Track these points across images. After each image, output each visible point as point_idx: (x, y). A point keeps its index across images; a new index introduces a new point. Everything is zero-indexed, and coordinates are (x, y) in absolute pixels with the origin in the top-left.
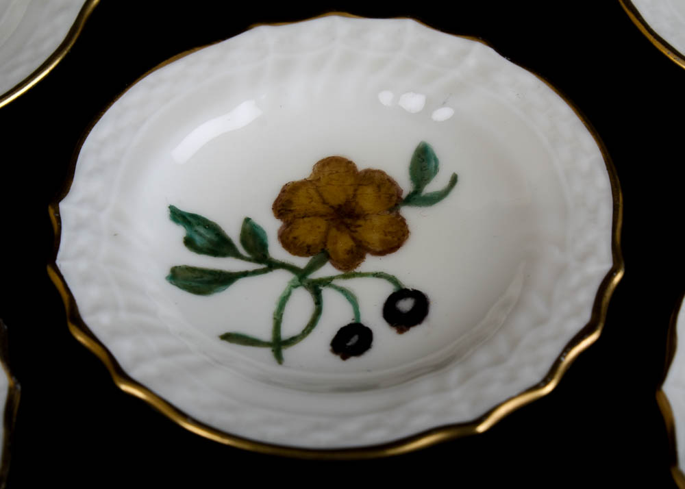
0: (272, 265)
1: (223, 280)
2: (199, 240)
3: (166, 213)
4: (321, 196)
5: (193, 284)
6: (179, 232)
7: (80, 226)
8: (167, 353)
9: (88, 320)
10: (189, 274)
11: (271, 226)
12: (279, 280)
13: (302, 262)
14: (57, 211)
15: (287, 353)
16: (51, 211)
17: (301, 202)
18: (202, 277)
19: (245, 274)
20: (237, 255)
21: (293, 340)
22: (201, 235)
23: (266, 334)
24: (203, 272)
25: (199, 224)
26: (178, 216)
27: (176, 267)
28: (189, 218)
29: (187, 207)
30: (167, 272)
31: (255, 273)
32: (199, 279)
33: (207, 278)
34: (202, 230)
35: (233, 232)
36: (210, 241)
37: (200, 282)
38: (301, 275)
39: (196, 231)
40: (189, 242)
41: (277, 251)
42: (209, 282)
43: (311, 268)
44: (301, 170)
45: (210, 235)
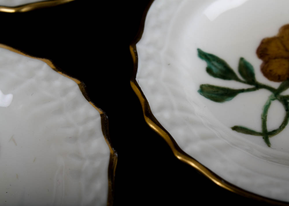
0: (258, 86)
1: (230, 94)
2: (214, 69)
3: (196, 53)
4: (284, 46)
5: (213, 96)
6: (203, 64)
7: (149, 58)
8: (204, 137)
9: (157, 115)
10: (211, 90)
11: (256, 63)
12: (263, 95)
13: (276, 85)
14: (135, 49)
15: (272, 139)
16: (131, 49)
17: (273, 49)
18: (217, 91)
19: (242, 91)
20: (237, 79)
21: (274, 132)
22: (215, 66)
23: (258, 128)
24: (218, 88)
25: (214, 60)
26: (203, 55)
27: (203, 85)
28: (209, 57)
29: (207, 50)
30: (198, 88)
31: (248, 90)
32: (216, 93)
33: (220, 92)
34: (216, 64)
35: (234, 65)
36: (221, 70)
37: (218, 94)
38: (276, 93)
39: (213, 64)
40: (209, 71)
41: (260, 78)
42: (222, 95)
43: (282, 89)
44: (272, 31)
45: (220, 67)
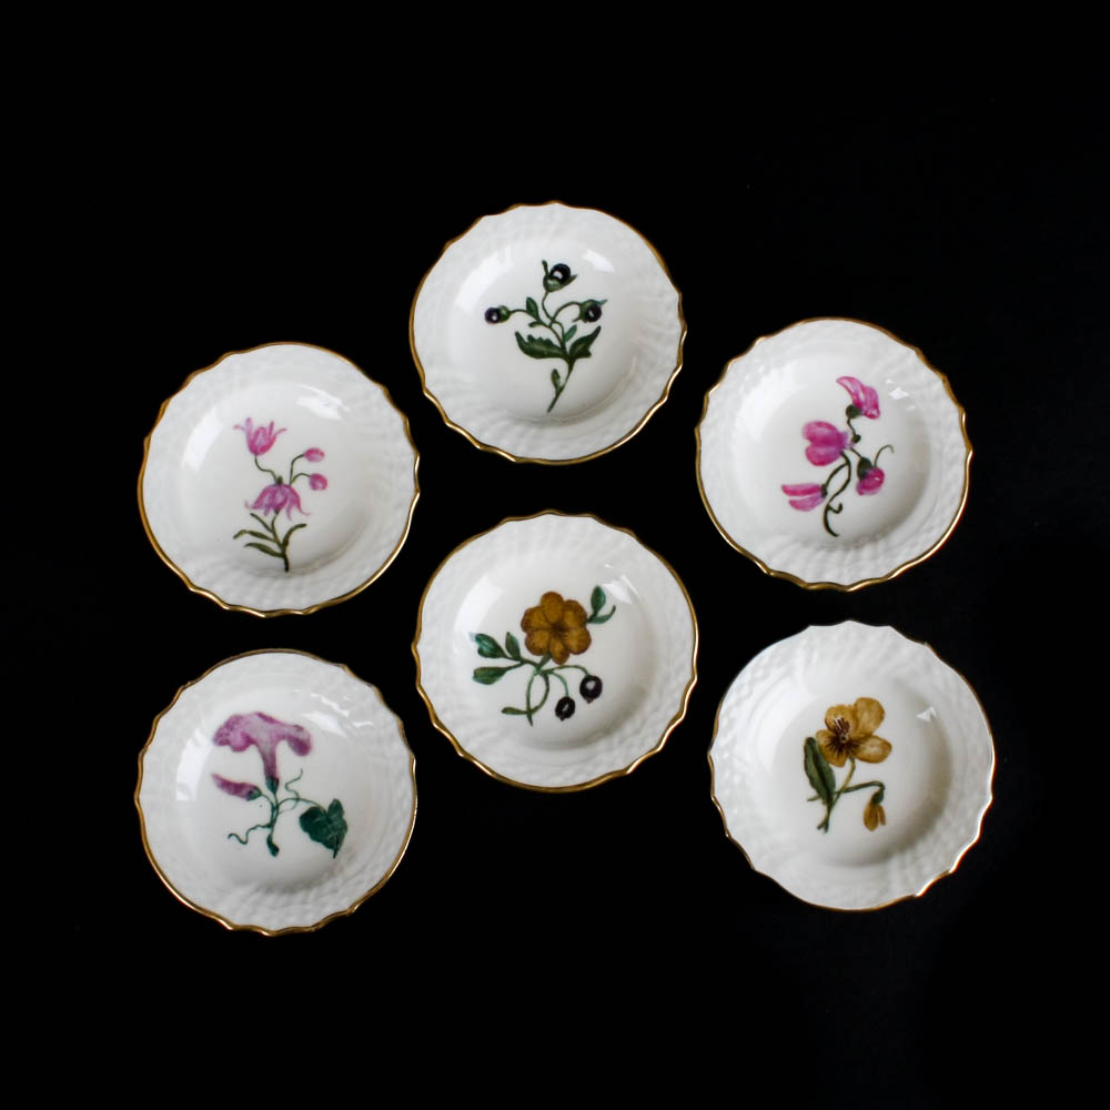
0: (524, 662)
1: (499, 672)
2: (485, 649)
3: (468, 637)
4: (545, 616)
5: (486, 678)
6: (476, 647)
7: (431, 660)
9: (440, 717)
10: (483, 672)
11: (521, 636)
12: (528, 670)
13: (537, 659)
14: (417, 652)
15: (534, 717)
16: (413, 650)
17: (536, 621)
18: (488, 673)
19: (510, 668)
20: (505, 656)
21: (537, 708)
22: (486, 646)
23: (523, 707)
24: (489, 669)
25: (485, 640)
26: (475, 637)
27: (476, 669)
28: (481, 638)
30: (472, 675)
31: (515, 667)
32: (488, 675)
33: (492, 672)
34: (486, 643)
35: (502, 642)
36: (491, 649)
38: (538, 666)
39: (483, 644)
40: (481, 652)
41: (525, 653)
42: (492, 676)
43: (543, 663)
44: (534, 602)
45: (490, 646)
